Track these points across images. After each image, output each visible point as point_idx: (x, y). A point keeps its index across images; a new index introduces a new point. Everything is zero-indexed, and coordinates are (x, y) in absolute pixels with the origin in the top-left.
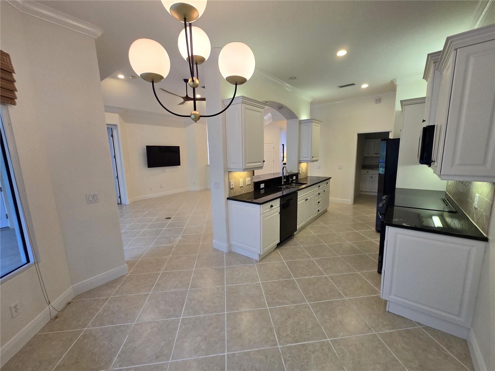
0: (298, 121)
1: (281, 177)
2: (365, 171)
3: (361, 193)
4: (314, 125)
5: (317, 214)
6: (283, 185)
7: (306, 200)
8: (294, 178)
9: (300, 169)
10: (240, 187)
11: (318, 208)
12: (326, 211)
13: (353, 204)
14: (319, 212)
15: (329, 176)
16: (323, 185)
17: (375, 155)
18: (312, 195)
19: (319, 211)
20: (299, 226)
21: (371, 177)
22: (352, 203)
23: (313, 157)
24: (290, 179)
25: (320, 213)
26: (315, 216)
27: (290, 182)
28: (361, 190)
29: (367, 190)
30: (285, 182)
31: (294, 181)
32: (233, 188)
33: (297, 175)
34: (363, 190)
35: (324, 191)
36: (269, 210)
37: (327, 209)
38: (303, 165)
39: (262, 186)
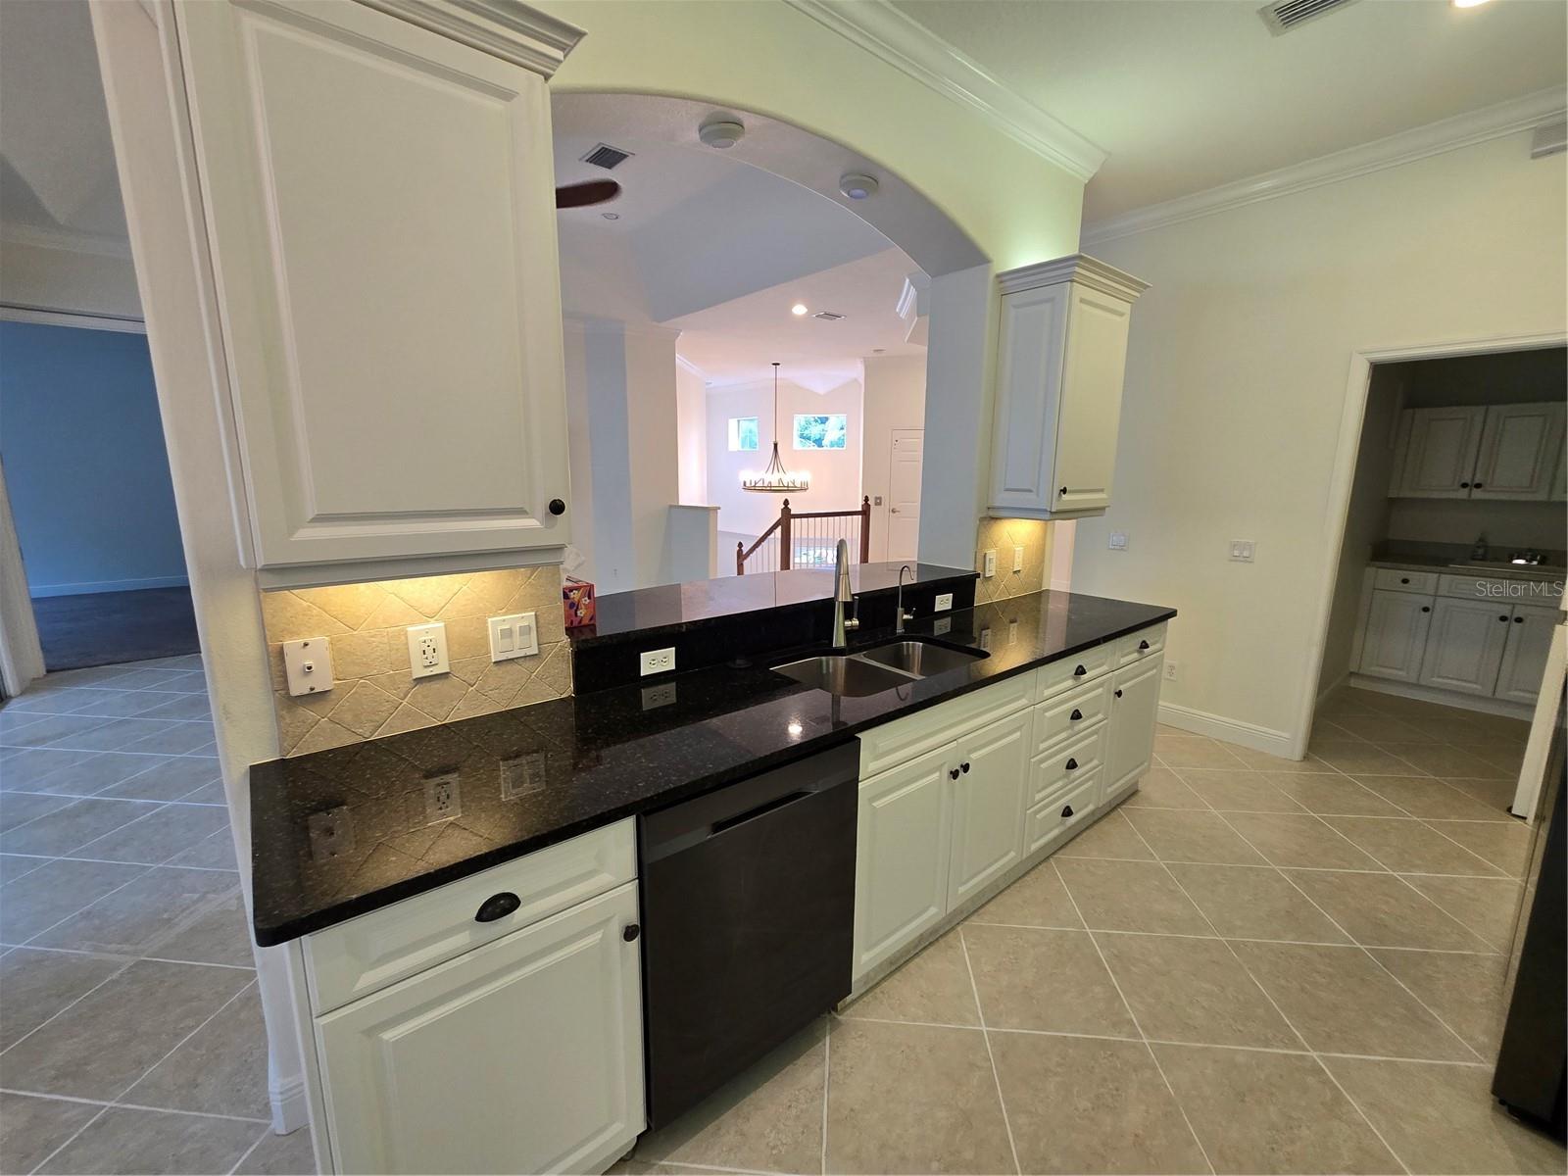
0: (992, 276)
1: (827, 605)
2: (1388, 576)
3: (1354, 683)
4: (1082, 301)
5: (1055, 832)
6: (839, 652)
7: (955, 775)
8: (943, 602)
9: (991, 553)
10: (420, 680)
11: (1063, 795)
12: (1131, 794)
13: (1306, 758)
14: (1072, 820)
15: (1165, 603)
17: (1463, 494)
18: (1018, 729)
19: (1067, 812)
21: (1426, 609)
22: (1298, 748)
23: (1064, 491)
24: (900, 610)
25: (1078, 823)
26: (1034, 847)
27: (900, 630)
28: (1353, 668)
29: (1387, 672)
30: (849, 633)
31: (942, 627)
32: (315, 697)
33: (963, 586)
34: (1367, 670)
35: (1119, 694)
37: (1136, 783)
38: (1017, 535)
39: (657, 661)
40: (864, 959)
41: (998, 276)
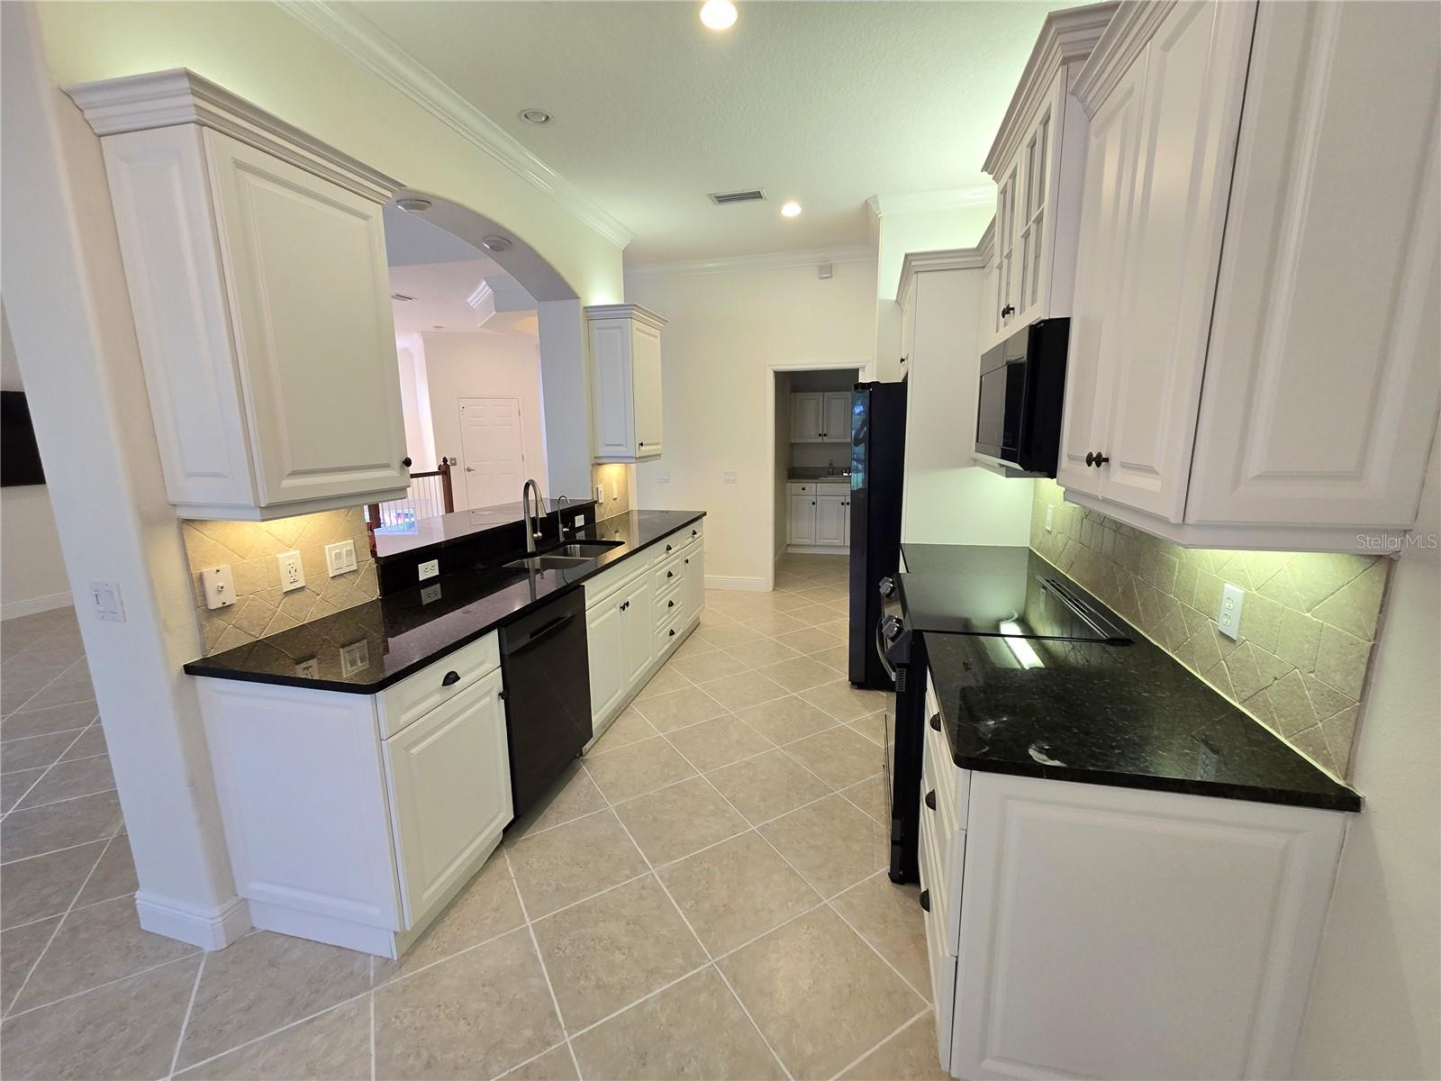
0: (581, 309)
1: (521, 525)
2: (795, 487)
3: (790, 550)
4: (638, 330)
5: (667, 646)
6: (533, 555)
7: (623, 608)
8: (580, 521)
9: (601, 487)
10: (287, 593)
11: (668, 624)
12: (696, 625)
13: (775, 589)
14: (675, 637)
15: (700, 509)
16: (680, 541)
17: (819, 440)
18: (645, 583)
19: (672, 633)
20: (598, 715)
21: (814, 503)
22: (771, 589)
23: (642, 444)
24: (561, 526)
25: (678, 639)
26: (660, 654)
27: (562, 539)
28: (788, 543)
29: (807, 541)
30: (537, 541)
31: (581, 535)
32: (226, 608)
33: (588, 509)
34: (796, 541)
35: (687, 561)
36: (437, 698)
37: (698, 618)
38: (612, 474)
39: (428, 570)
40: (597, 718)
41: (585, 308)
